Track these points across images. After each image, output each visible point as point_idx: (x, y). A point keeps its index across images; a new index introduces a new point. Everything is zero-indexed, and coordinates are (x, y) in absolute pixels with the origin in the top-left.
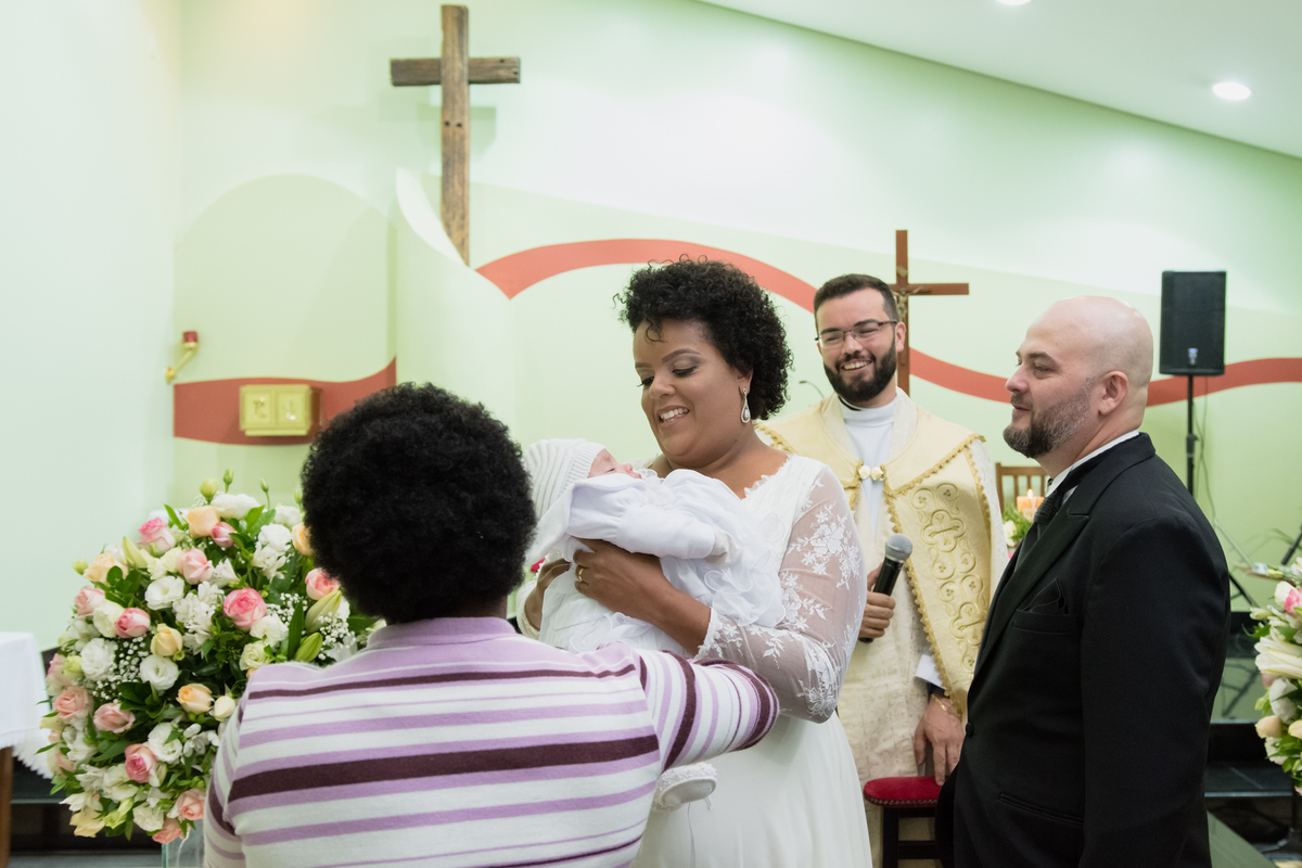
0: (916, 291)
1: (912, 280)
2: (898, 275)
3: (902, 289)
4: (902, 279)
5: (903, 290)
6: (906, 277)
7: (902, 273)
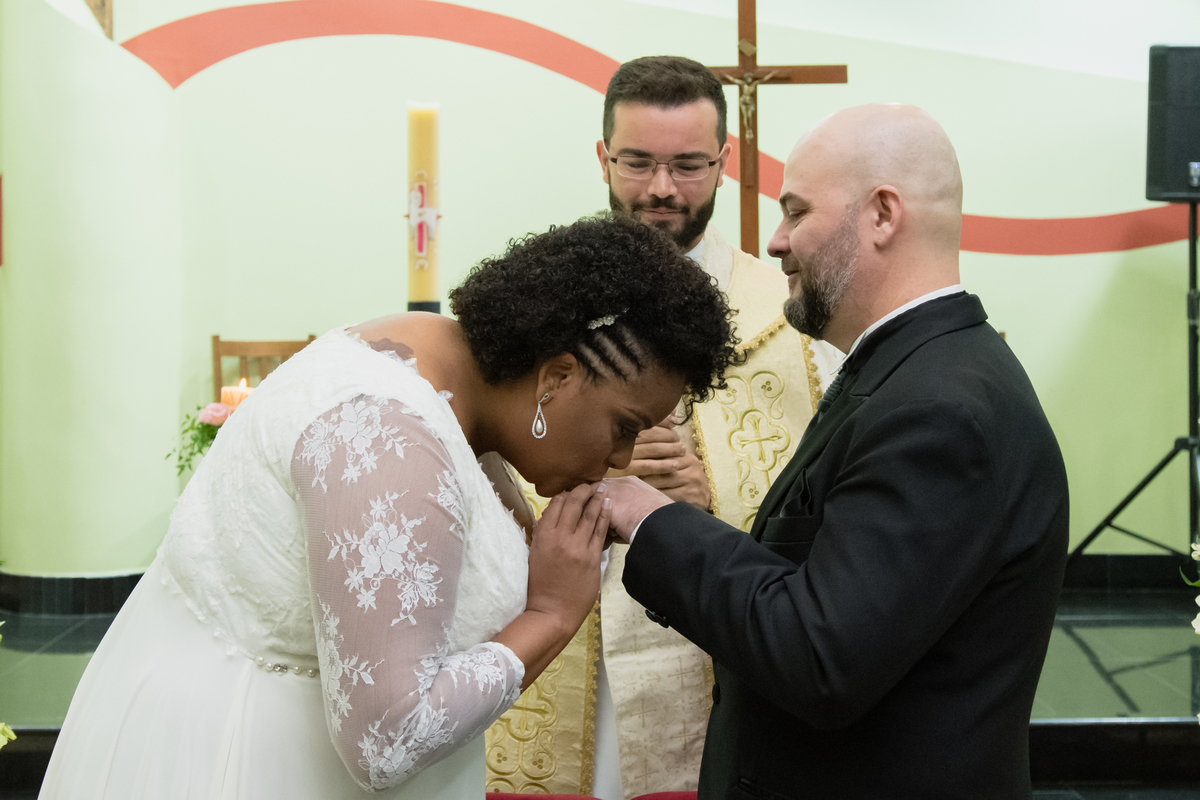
0: (767, 78)
1: (763, 60)
2: (741, 53)
3: (746, 75)
4: (747, 58)
5: (748, 76)
6: (754, 57)
7: (748, 52)
